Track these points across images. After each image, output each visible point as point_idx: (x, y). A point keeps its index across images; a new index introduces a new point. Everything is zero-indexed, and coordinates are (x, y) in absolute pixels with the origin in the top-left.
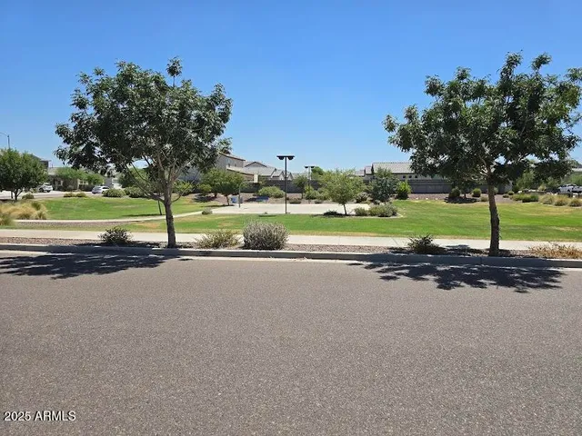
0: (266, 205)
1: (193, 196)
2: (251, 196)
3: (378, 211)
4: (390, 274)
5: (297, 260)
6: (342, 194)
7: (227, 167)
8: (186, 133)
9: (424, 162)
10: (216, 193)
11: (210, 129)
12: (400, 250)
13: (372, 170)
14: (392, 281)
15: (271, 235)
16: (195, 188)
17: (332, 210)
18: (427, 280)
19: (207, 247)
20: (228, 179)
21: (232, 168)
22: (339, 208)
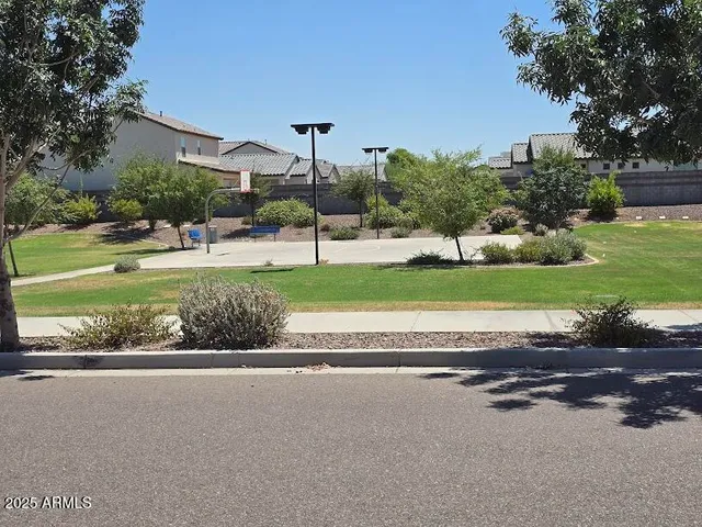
0: (272, 245)
1: (98, 229)
2: (237, 223)
3: (538, 251)
4: (516, 396)
5: (306, 371)
6: (449, 211)
7: (180, 157)
8: (26, 71)
9: (604, 123)
10: (152, 220)
11: (90, 61)
12: (556, 339)
13: (529, 152)
14: (517, 412)
15: (244, 312)
16: (103, 208)
17: (427, 252)
18: (602, 406)
19: (92, 346)
20: (182, 184)
21: (191, 158)
22: (445, 248)
